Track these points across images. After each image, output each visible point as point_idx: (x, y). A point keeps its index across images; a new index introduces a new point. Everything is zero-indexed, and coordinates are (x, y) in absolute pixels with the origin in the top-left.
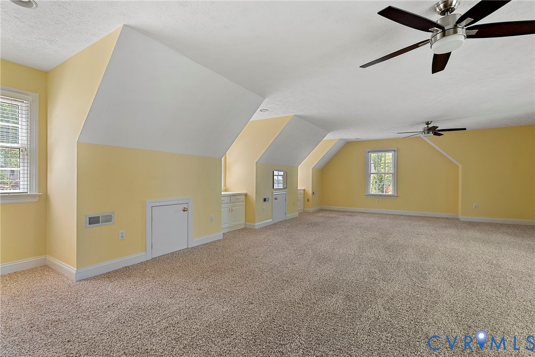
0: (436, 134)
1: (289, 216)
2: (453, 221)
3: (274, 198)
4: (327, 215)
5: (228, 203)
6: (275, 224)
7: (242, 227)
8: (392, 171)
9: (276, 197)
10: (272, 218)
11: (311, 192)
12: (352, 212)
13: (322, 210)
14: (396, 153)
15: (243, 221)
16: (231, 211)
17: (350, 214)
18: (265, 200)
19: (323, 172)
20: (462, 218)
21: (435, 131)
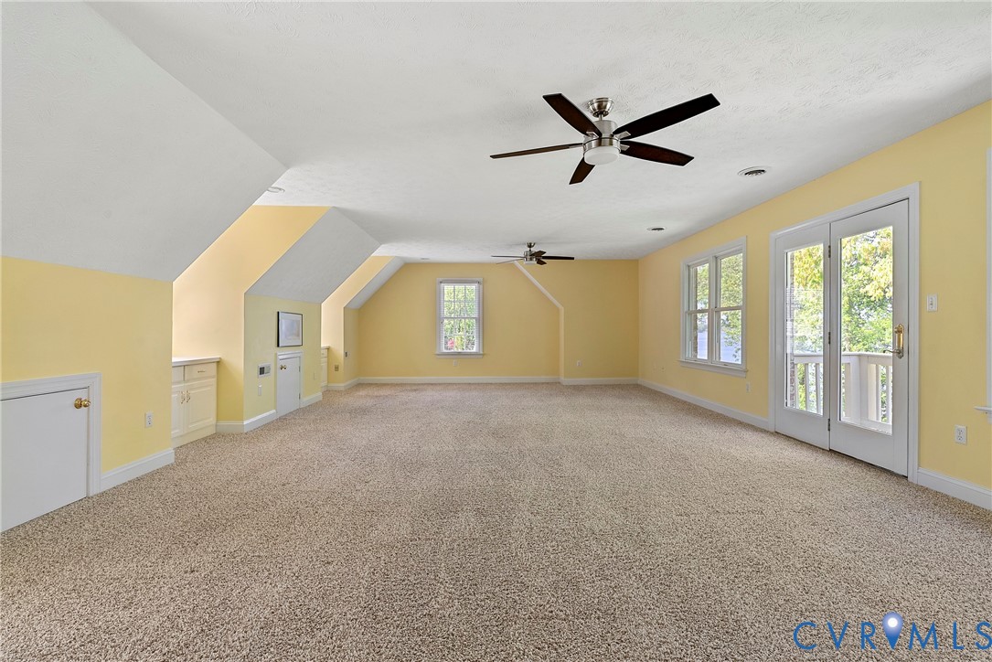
0: (540, 262)
1: (308, 399)
2: (554, 387)
3: (279, 366)
4: (376, 394)
5: (179, 383)
6: (283, 419)
7: (211, 431)
8: (476, 315)
9: (283, 363)
10: (275, 408)
11: (342, 353)
12: (415, 384)
13: (360, 386)
14: (481, 286)
15: (212, 420)
16: (186, 399)
17: (414, 388)
18: (262, 371)
19: (361, 316)
20: (565, 381)
21: (540, 257)
